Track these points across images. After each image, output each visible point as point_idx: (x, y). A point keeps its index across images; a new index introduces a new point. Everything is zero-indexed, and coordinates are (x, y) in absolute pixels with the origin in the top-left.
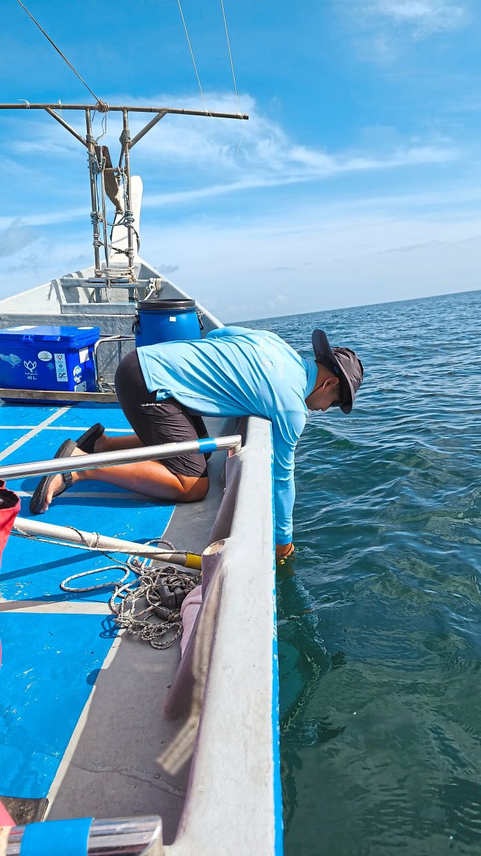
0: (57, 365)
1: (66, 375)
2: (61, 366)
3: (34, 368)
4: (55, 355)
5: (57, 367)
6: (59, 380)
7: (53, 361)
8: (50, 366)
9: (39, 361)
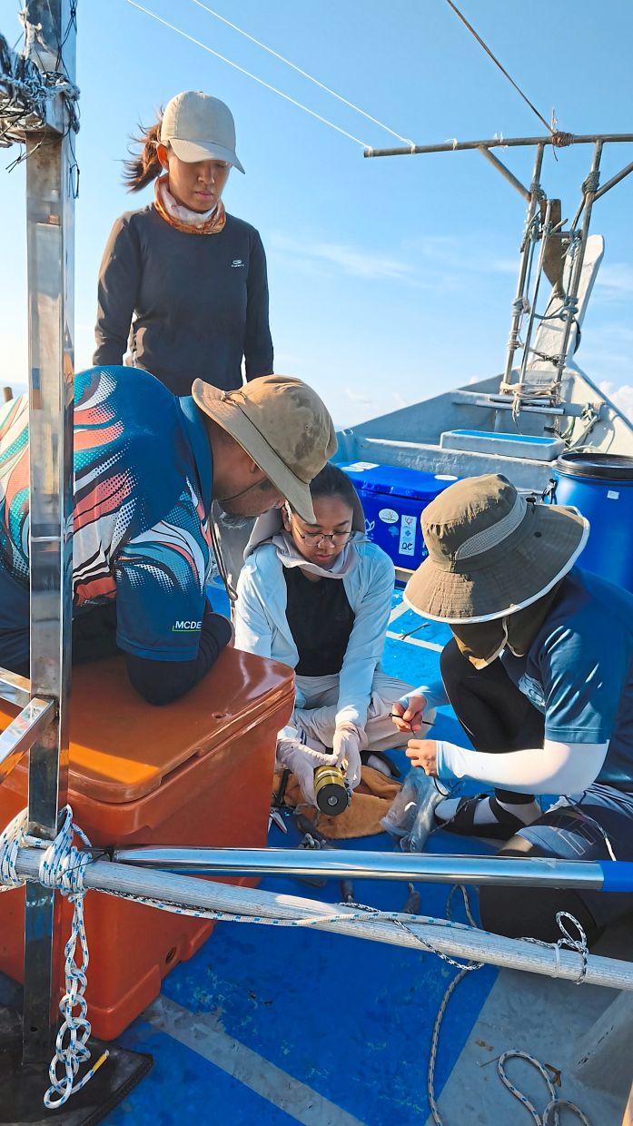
0: (403, 531)
1: (413, 547)
2: (408, 533)
3: (370, 529)
4: (403, 516)
5: (403, 534)
6: (401, 551)
7: (398, 524)
8: (393, 531)
9: (379, 522)
